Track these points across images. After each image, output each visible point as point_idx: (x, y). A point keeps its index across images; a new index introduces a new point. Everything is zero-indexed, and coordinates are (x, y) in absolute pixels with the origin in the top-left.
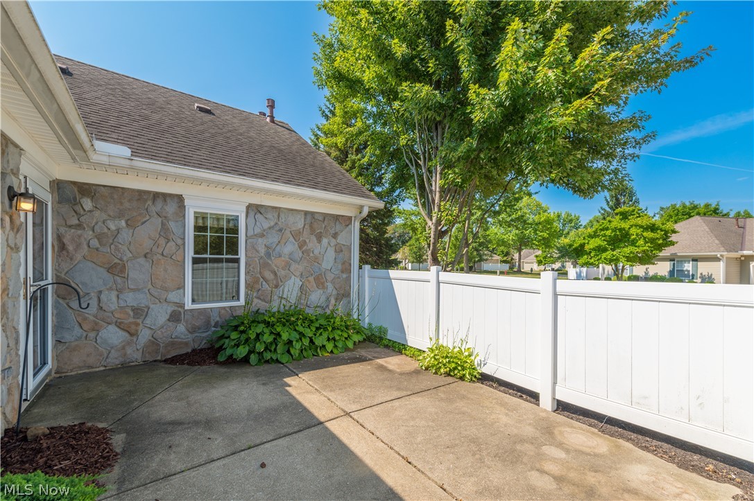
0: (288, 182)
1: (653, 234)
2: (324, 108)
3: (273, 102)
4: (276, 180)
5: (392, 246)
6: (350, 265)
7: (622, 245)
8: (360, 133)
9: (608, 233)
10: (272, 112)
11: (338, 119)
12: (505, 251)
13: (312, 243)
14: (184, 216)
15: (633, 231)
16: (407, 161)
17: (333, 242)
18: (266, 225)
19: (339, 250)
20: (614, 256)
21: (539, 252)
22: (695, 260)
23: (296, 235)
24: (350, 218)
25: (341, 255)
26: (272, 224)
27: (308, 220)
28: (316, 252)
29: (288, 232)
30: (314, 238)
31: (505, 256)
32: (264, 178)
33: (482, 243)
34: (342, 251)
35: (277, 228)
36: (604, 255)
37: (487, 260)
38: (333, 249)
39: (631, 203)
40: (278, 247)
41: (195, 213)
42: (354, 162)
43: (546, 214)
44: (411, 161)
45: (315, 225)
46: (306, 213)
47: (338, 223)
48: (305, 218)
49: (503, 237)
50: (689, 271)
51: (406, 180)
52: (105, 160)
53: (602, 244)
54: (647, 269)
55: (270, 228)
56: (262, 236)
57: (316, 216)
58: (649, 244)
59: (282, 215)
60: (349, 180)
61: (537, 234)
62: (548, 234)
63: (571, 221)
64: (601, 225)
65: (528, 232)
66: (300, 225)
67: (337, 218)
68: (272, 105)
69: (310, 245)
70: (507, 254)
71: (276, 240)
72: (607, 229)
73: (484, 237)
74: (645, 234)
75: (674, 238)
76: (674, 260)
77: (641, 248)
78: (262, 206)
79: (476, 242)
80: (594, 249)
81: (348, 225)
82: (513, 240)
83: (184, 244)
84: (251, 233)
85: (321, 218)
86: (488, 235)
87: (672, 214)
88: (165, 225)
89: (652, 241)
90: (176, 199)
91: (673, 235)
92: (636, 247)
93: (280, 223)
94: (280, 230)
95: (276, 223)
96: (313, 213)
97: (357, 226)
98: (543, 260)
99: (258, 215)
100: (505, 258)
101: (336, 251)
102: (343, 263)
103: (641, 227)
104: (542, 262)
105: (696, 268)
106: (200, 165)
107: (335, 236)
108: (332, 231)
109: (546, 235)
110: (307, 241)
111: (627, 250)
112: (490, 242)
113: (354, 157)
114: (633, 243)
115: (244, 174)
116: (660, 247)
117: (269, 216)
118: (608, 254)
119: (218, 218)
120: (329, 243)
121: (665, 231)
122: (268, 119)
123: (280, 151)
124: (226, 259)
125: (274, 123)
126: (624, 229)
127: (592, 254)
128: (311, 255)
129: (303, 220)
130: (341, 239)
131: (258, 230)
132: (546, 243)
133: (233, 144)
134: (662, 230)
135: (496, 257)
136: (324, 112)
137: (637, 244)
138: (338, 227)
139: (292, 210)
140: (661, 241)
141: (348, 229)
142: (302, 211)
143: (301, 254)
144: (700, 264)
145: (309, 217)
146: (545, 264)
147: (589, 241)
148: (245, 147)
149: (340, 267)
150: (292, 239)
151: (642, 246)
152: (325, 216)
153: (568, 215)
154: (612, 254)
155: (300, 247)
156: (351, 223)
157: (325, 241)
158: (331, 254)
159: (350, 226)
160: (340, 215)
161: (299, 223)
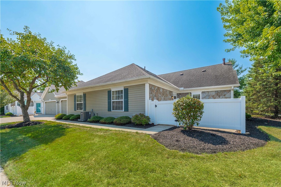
4: (207, 86)
13: (217, 98)
18: (206, 95)
23: (213, 96)
24: (230, 90)
26: (207, 95)
29: (211, 96)
41: (193, 95)
45: (218, 93)
46: (215, 91)
52: (181, 90)
57: (219, 91)
59: (209, 93)
71: (208, 98)
78: (205, 92)
84: (202, 97)
85: (220, 92)
94: (209, 96)
96: (217, 91)
97: (233, 92)
99: (204, 93)
108: (224, 94)
117: (206, 93)
119: (196, 95)
120: (223, 97)
129: (215, 93)
130: (227, 96)
131: (204, 96)
138: (225, 93)
139: (212, 91)
141: (229, 93)
160: (226, 90)
161: (214, 93)
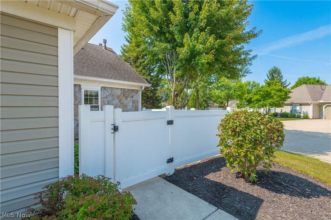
0: (115, 79)
1: (280, 93)
2: (127, 37)
3: (106, 40)
4: (111, 78)
5: (158, 100)
6: (138, 107)
7: (268, 98)
8: (143, 51)
9: (261, 93)
10: (105, 45)
11: (133, 44)
12: (221, 101)
13: (124, 100)
14: (81, 91)
15: (273, 92)
16: (163, 64)
17: (132, 99)
18: (108, 94)
19: (134, 102)
20: (264, 104)
21: (238, 102)
22: (301, 105)
23: (118, 97)
24: (138, 90)
25: (135, 104)
26: (110, 93)
27: (122, 92)
28: (125, 103)
29: (115, 96)
30: (124, 98)
31: (221, 104)
32: (107, 78)
33: (209, 97)
34: (135, 103)
35: (111, 95)
36: (260, 103)
37: (211, 106)
38: (132, 102)
39: (279, 77)
40: (112, 102)
41: (84, 90)
42: (141, 63)
43: (240, 83)
44: (165, 64)
45: (125, 93)
46: (121, 89)
47: (133, 92)
48: (121, 91)
49: (219, 94)
50: (298, 110)
51: (163, 72)
53: (259, 98)
54: (281, 110)
55: (109, 95)
56: (106, 98)
57: (125, 90)
58: (279, 98)
59: (113, 90)
60: (138, 76)
61: (236, 93)
62: (241, 93)
63: (255, 86)
64: (258, 89)
65: (231, 92)
66: (120, 93)
67: (133, 90)
68: (105, 41)
69: (123, 101)
70: (222, 103)
71: (111, 99)
72: (261, 91)
73: (210, 94)
74: (277, 93)
75: (290, 95)
76: (292, 105)
77: (275, 100)
78: (106, 87)
79: (205, 97)
80: (255, 100)
81: (137, 93)
82: (224, 96)
83: (81, 101)
84: (102, 97)
85: (127, 91)
86: (212, 94)
87: (298, 83)
88: (75, 95)
89: (280, 96)
90: (78, 86)
91: (290, 94)
92: (273, 99)
93: (112, 93)
94: (113, 95)
95: (111, 93)
96: (124, 89)
97: (141, 93)
98: (240, 106)
99: (105, 90)
100: (221, 105)
101: (133, 103)
102: (135, 107)
103: (276, 90)
104: (239, 107)
105: (301, 109)
106: (86, 75)
107: (132, 97)
108: (131, 95)
109: (240, 93)
110: (122, 99)
111: (270, 101)
112: (213, 97)
113: (141, 60)
114: (272, 97)
115: (100, 77)
116: (284, 99)
117: (109, 90)
118: (262, 103)
119: (91, 92)
120: (130, 100)
121: (285, 92)
122: (104, 48)
123: (111, 64)
124: (94, 106)
125: (106, 49)
126: (268, 91)
127: (255, 103)
128: (124, 104)
130: (135, 98)
131: (105, 96)
132: (240, 97)
133: (94, 64)
134: (284, 92)
135: (216, 104)
136: (127, 39)
137: (274, 98)
138: (133, 94)
139: (117, 88)
140: (283, 97)
141: (137, 94)
142: (120, 88)
143: (120, 104)
144: (303, 107)
145: (123, 91)
146: (241, 108)
147: (254, 96)
148: (98, 64)
149: (134, 108)
150: (116, 98)
151: (276, 99)
152: (128, 90)
153: (254, 82)
154: (263, 103)
155: (120, 101)
156: (138, 92)
157: (128, 99)
158: (131, 104)
159: (138, 93)
160: (134, 90)
161: (119, 93)
